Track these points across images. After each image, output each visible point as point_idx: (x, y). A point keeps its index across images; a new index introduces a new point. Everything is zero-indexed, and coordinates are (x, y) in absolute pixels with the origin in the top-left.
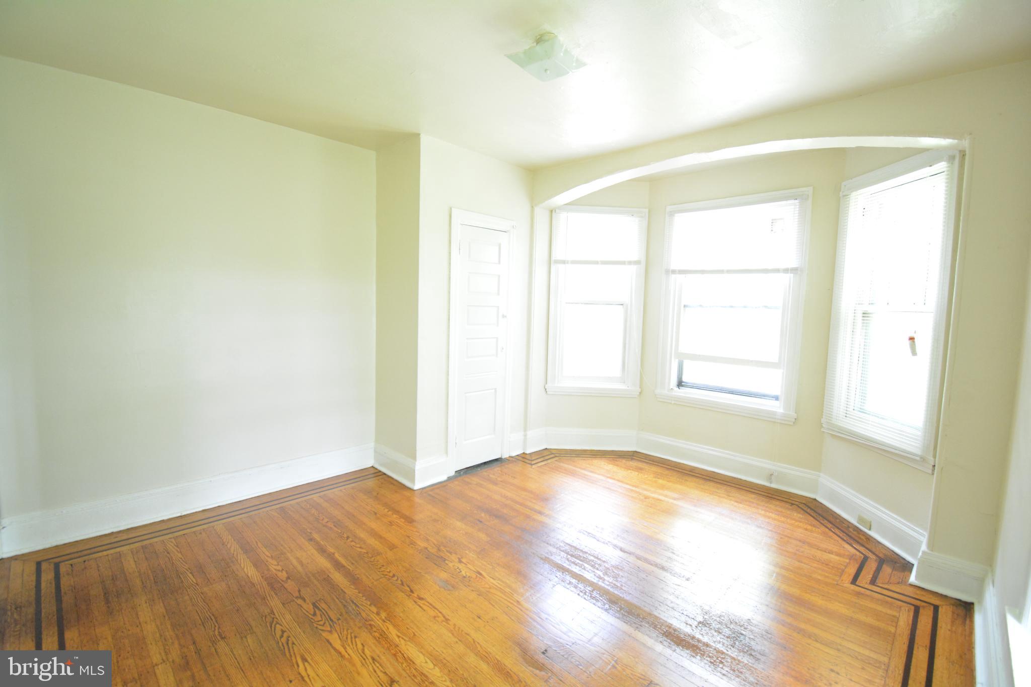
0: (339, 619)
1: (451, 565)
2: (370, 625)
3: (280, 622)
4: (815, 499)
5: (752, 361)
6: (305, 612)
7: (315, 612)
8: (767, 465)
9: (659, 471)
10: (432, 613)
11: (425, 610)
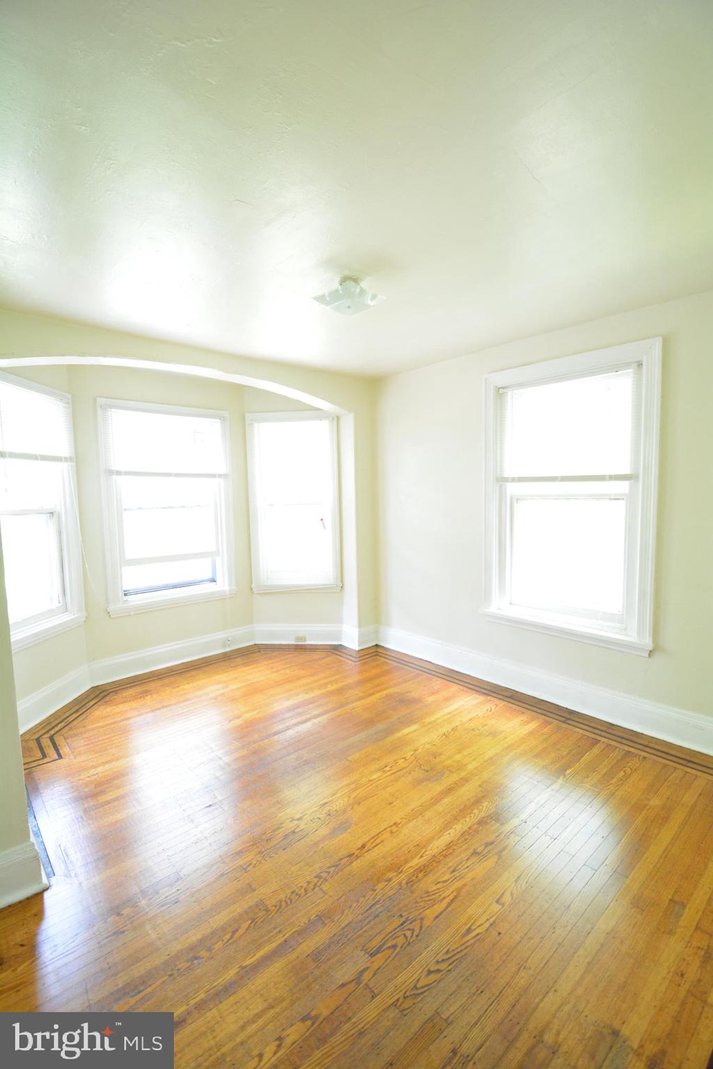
0: (401, 916)
1: (302, 826)
2: (407, 883)
3: (413, 984)
4: (255, 644)
5: (197, 554)
6: (390, 959)
7: (389, 948)
8: (221, 635)
9: (159, 685)
10: (387, 835)
11: (382, 841)
